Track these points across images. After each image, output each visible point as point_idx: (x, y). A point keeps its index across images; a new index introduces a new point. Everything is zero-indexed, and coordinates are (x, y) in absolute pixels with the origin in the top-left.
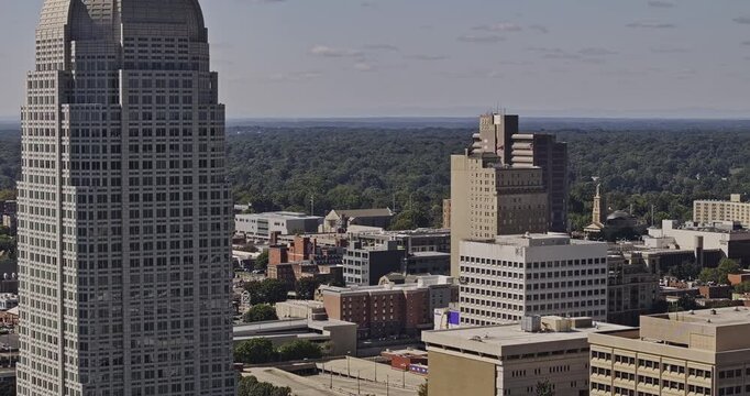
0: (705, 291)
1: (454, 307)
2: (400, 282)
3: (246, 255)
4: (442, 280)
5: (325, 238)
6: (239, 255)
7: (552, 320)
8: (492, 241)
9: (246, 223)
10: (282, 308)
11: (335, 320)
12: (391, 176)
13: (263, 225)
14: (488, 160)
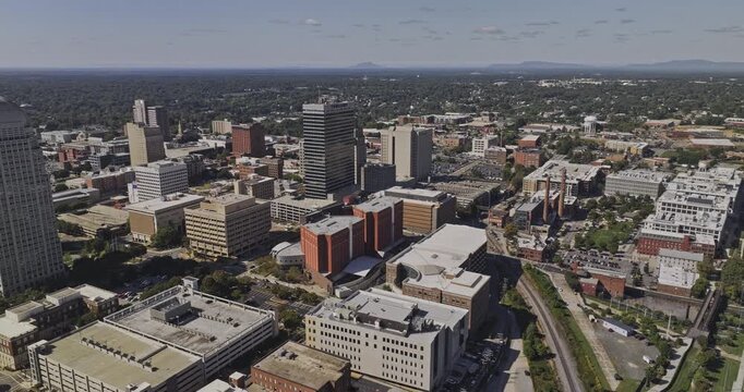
0: (219, 164)
1: (136, 183)
2: (112, 170)
3: (49, 153)
4: (128, 169)
5: (78, 144)
6: (46, 153)
7: (171, 196)
8: (146, 166)
9: (46, 136)
10: (68, 183)
11: (91, 189)
12: (101, 102)
13: (53, 137)
14: (141, 125)
